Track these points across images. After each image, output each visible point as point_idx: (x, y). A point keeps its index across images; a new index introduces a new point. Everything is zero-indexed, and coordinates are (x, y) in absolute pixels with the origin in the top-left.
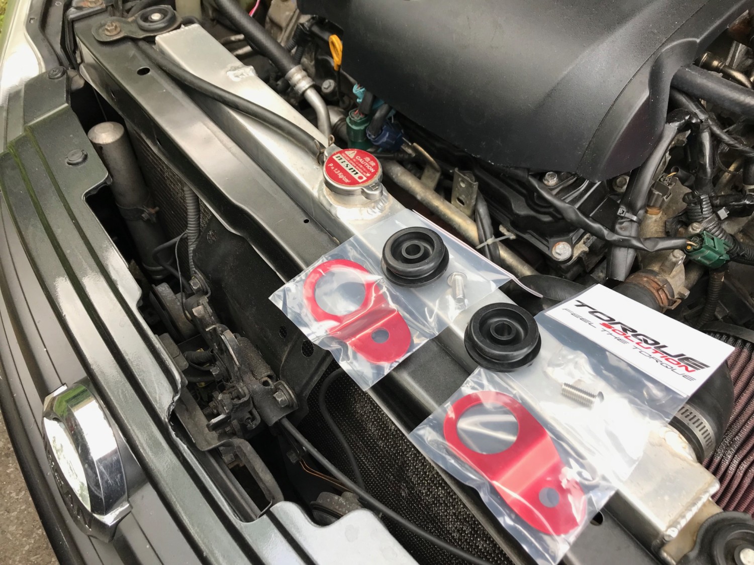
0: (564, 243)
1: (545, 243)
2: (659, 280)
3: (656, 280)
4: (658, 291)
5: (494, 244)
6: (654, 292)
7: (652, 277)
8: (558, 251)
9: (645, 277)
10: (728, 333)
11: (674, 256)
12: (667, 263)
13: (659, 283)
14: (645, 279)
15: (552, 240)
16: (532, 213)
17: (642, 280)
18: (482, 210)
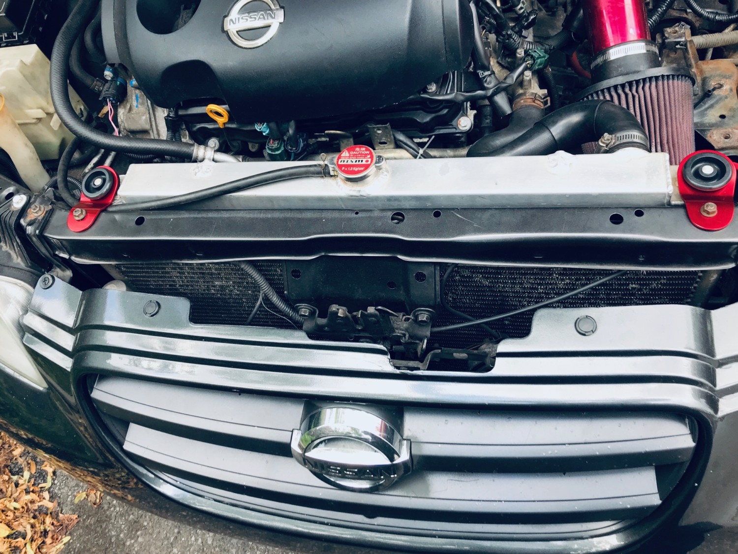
0: (462, 118)
1: (451, 127)
2: (529, 95)
3: (528, 97)
4: (534, 102)
5: (424, 151)
6: (533, 104)
7: (525, 97)
8: (463, 125)
9: (521, 100)
10: (590, 93)
11: (526, 76)
12: (525, 83)
13: (531, 97)
14: (522, 101)
15: (454, 123)
16: (433, 115)
17: (522, 103)
18: (401, 137)
